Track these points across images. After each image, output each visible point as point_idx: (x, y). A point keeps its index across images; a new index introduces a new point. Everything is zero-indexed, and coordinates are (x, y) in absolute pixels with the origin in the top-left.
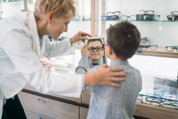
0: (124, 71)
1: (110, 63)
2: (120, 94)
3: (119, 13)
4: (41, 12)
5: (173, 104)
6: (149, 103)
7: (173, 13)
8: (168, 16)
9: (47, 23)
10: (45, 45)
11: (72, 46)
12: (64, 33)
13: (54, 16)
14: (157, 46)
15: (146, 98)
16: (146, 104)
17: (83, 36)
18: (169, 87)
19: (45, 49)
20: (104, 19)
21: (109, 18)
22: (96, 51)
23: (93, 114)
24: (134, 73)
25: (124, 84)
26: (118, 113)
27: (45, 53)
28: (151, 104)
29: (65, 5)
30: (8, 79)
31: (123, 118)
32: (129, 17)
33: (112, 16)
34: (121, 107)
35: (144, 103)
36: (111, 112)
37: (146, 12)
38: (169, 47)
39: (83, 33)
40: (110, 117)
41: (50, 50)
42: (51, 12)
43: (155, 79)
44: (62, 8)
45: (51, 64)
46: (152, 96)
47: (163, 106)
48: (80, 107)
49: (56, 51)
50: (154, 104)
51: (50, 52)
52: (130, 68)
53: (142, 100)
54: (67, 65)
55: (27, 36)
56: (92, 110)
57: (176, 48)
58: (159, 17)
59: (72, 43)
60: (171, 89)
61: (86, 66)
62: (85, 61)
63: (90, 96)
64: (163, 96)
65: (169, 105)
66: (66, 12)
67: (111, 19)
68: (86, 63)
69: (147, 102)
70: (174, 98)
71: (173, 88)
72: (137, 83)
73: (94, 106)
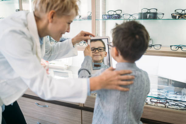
0: (132, 74)
1: (117, 65)
2: (128, 99)
3: (121, 11)
4: (42, 10)
5: (179, 105)
6: (154, 104)
7: (176, 11)
8: (172, 14)
9: (48, 22)
10: (46, 46)
11: (74, 46)
12: (66, 33)
13: (55, 14)
14: (161, 45)
15: (151, 99)
16: (151, 105)
17: (86, 36)
18: (174, 87)
19: (46, 51)
20: (105, 18)
21: (110, 17)
22: (98, 52)
23: (99, 120)
24: (142, 76)
25: (131, 88)
26: (125, 118)
27: (45, 55)
28: (156, 105)
29: (68, 3)
30: (7, 84)
31: (130, 123)
32: (132, 15)
33: (113, 15)
34: (128, 112)
35: (149, 104)
36: (118, 118)
37: (148, 10)
38: (173, 46)
39: (86, 33)
40: (117, 123)
41: (51, 52)
42: (52, 11)
43: (159, 79)
44: (64, 6)
45: (49, 66)
46: (157, 97)
47: (168, 107)
48: (82, 111)
49: (57, 53)
50: (159, 105)
51: (50, 54)
52: (137, 70)
53: (147, 102)
54: (67, 67)
55: (27, 38)
56: (97, 115)
57: (181, 47)
58: (163, 15)
59: (74, 43)
60: (175, 89)
61: (89, 68)
62: (89, 63)
63: (94, 99)
64: (168, 96)
65: (174, 105)
66: (69, 11)
67: (112, 18)
68: (89, 65)
69: (152, 103)
70: (179, 98)
71: (178, 88)
72: (145, 85)
73: (99, 111)
